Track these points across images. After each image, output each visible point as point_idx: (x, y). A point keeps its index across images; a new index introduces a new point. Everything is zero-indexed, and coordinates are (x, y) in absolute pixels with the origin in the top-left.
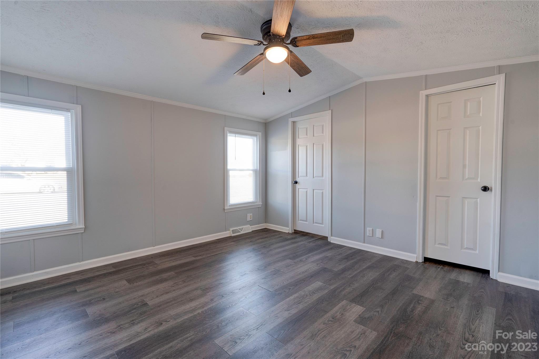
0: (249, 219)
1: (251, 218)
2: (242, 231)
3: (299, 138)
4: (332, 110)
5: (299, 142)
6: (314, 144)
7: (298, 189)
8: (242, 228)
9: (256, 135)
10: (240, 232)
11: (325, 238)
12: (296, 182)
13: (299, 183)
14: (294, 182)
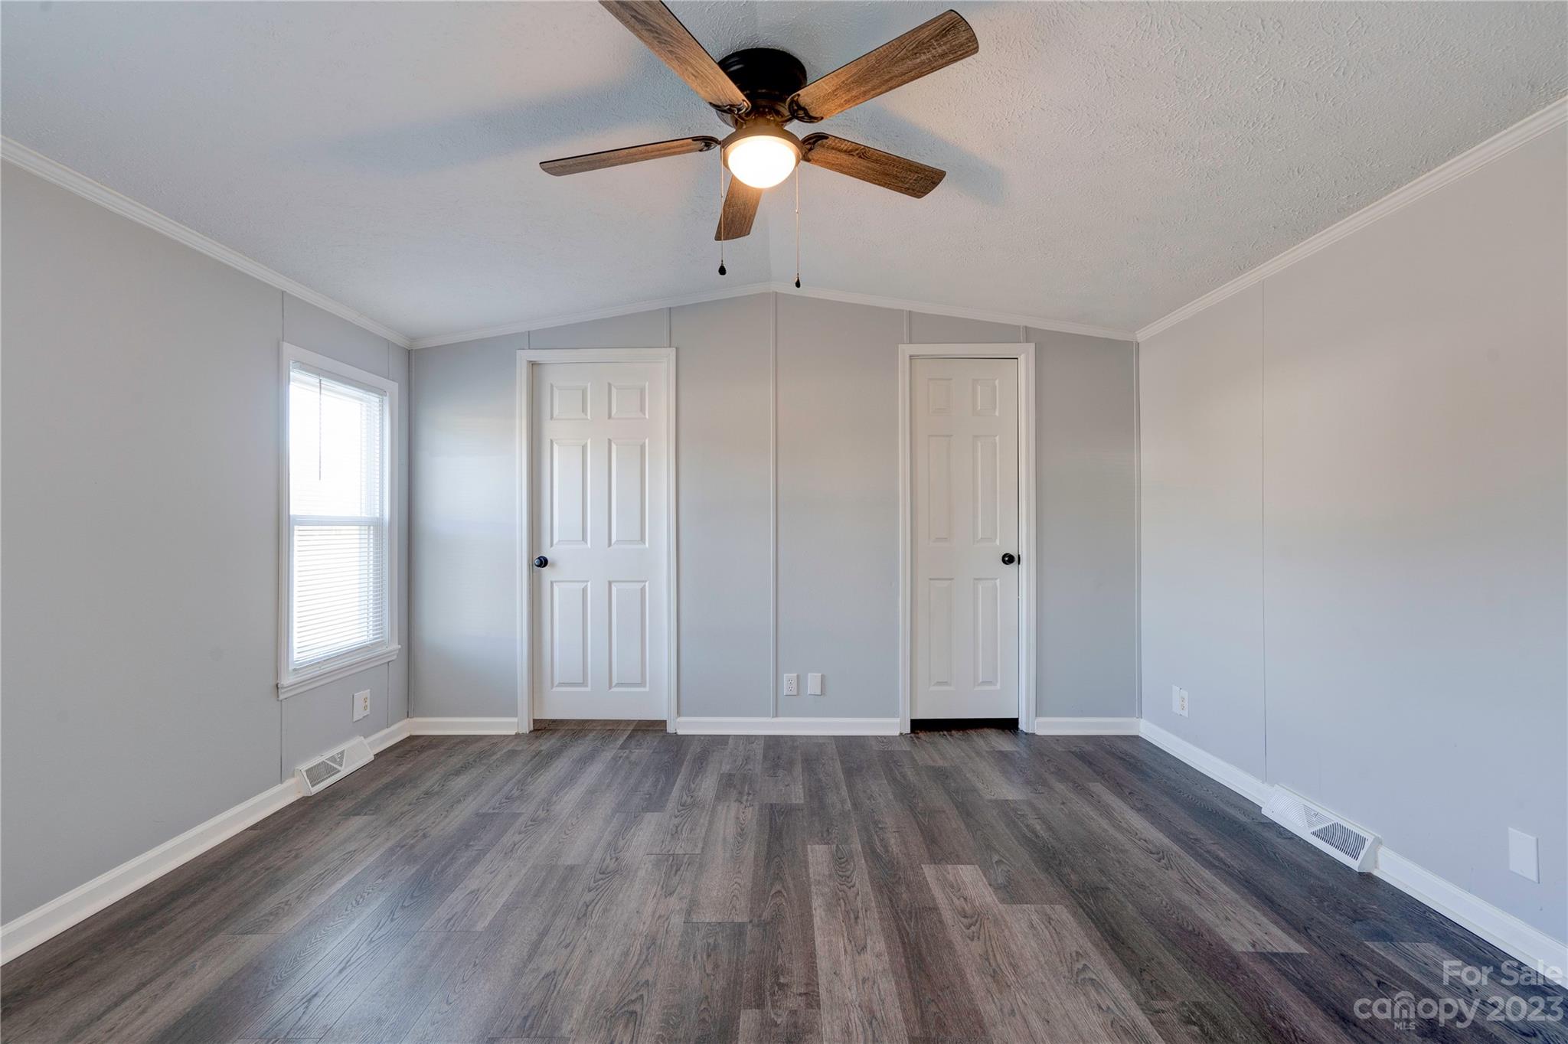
0: (359, 713)
1: (365, 708)
2: (341, 765)
3: (552, 418)
4: (676, 348)
5: (551, 430)
6: (610, 441)
7: (552, 583)
8: (342, 753)
9: (379, 391)
10: (339, 771)
11: (655, 727)
12: (543, 562)
13: (553, 565)
14: (537, 562)
